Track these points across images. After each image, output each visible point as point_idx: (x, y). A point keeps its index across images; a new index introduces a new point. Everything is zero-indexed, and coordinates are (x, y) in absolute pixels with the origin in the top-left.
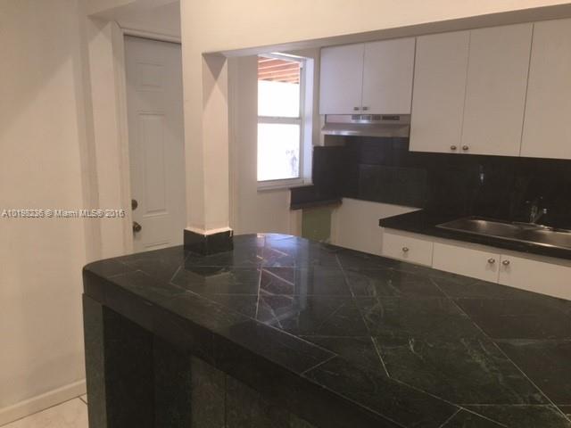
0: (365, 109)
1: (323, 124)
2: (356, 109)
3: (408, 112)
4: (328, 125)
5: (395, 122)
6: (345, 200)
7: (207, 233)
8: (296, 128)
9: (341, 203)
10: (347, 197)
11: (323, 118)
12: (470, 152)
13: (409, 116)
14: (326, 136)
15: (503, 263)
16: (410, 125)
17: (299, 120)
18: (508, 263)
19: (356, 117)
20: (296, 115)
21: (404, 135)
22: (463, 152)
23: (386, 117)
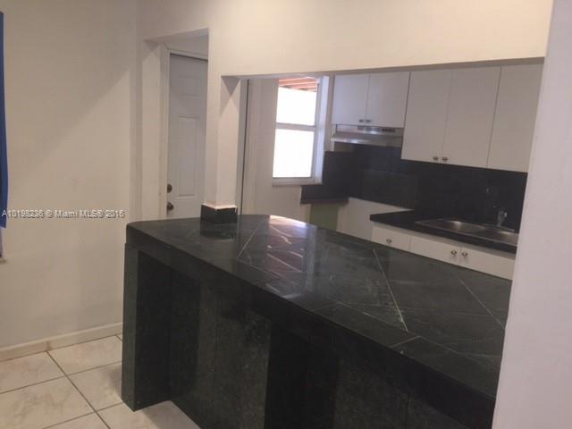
0: (368, 121)
1: (334, 132)
2: (361, 121)
3: (402, 126)
4: (338, 134)
5: (391, 134)
6: (351, 199)
7: (217, 207)
8: (311, 135)
9: (347, 202)
10: (354, 196)
11: (334, 127)
12: (448, 162)
13: (402, 129)
14: (336, 143)
15: (463, 254)
16: (402, 137)
17: (314, 128)
18: (467, 254)
19: (360, 128)
20: (312, 124)
22: (442, 162)
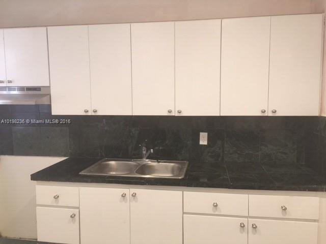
2: (1, 82)
3: (47, 85)
12: (99, 113)
15: (132, 195)
18: (136, 194)
19: (3, 89)
21: (47, 103)
23: (29, 89)
